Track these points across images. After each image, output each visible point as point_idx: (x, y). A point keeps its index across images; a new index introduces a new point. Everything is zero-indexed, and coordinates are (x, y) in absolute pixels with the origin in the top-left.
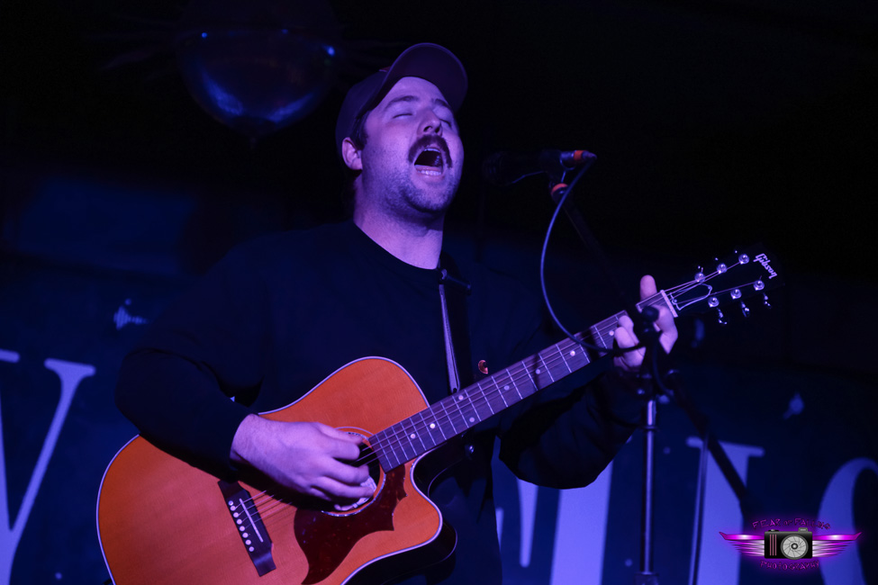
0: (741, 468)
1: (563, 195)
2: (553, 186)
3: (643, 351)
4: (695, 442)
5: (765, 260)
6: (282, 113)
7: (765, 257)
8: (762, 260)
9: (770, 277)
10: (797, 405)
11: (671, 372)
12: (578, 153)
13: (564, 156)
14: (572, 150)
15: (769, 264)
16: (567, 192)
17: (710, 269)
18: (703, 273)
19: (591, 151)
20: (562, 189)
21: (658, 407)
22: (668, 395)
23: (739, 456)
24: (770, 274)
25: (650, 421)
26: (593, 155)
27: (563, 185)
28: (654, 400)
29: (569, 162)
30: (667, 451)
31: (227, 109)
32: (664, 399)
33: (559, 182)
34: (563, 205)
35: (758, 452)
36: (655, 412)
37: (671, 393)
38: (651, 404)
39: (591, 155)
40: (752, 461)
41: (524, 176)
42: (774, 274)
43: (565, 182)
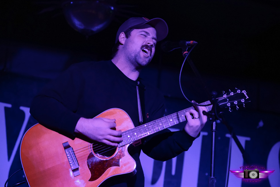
0: (243, 144)
1: (186, 55)
2: (183, 52)
3: (212, 106)
4: (228, 135)
5: (245, 93)
6: (97, 28)
7: (245, 91)
8: (244, 92)
9: (246, 98)
10: (261, 124)
11: (221, 112)
12: (192, 42)
13: (187, 42)
14: (190, 41)
15: (246, 94)
16: (188, 54)
17: (228, 93)
18: (226, 95)
19: (196, 41)
20: (186, 53)
21: (217, 124)
22: (220, 120)
23: (242, 140)
24: (246, 97)
25: (214, 128)
26: (197, 42)
27: (187, 52)
28: (215, 121)
29: (189, 45)
30: (219, 138)
31: (79, 27)
32: (218, 121)
33: (186, 51)
34: (187, 58)
35: (248, 139)
36: (216, 126)
37: (221, 119)
38: (214, 123)
39: (196, 42)
40: (247, 142)
41: (174, 49)
42: (248, 98)
43: (187, 51)
